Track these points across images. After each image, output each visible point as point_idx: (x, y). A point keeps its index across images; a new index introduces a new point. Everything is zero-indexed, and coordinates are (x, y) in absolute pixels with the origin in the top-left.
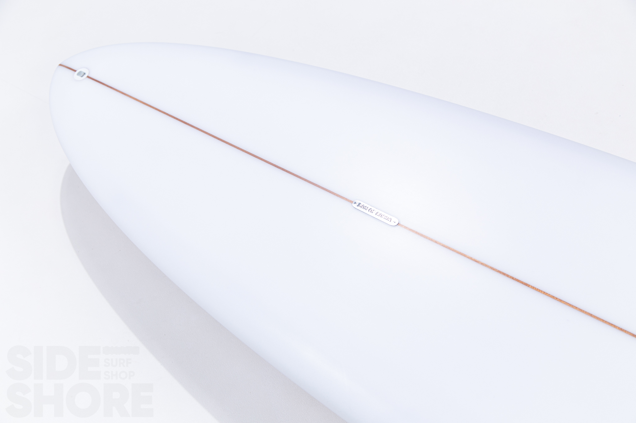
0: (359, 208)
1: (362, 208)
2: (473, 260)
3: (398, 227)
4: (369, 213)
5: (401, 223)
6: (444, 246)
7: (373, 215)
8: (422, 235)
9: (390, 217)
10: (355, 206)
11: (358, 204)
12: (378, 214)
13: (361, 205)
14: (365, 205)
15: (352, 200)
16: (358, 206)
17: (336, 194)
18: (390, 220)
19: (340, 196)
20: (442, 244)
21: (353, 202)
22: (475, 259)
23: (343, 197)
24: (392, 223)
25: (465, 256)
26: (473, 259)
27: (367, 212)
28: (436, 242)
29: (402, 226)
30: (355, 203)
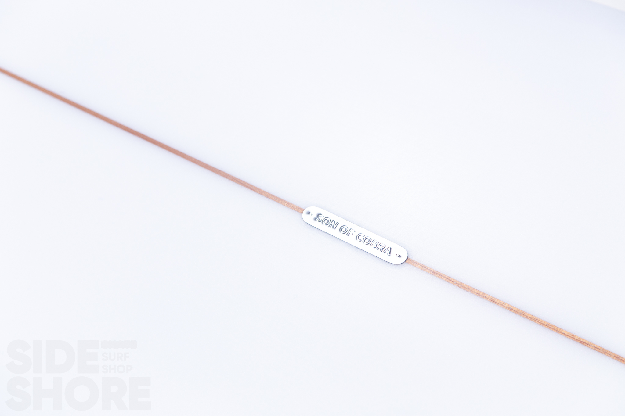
0: (317, 224)
1: (324, 224)
2: (577, 340)
3: (408, 267)
4: (344, 237)
5: (414, 257)
6: (512, 309)
7: (351, 239)
8: (461, 285)
9: (389, 244)
10: (309, 219)
11: (315, 216)
12: (361, 238)
13: (321, 218)
14: (332, 217)
15: (302, 206)
16: (315, 219)
17: (264, 192)
18: (388, 252)
19: (273, 196)
20: (506, 305)
21: (303, 210)
22: (580, 338)
23: (282, 200)
24: (393, 259)
25: (558, 330)
26: (576, 338)
27: (336, 232)
28: (493, 301)
29: (415, 264)
30: (309, 213)
